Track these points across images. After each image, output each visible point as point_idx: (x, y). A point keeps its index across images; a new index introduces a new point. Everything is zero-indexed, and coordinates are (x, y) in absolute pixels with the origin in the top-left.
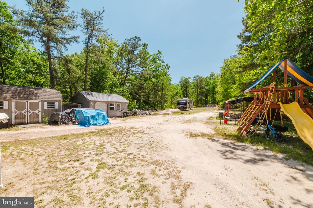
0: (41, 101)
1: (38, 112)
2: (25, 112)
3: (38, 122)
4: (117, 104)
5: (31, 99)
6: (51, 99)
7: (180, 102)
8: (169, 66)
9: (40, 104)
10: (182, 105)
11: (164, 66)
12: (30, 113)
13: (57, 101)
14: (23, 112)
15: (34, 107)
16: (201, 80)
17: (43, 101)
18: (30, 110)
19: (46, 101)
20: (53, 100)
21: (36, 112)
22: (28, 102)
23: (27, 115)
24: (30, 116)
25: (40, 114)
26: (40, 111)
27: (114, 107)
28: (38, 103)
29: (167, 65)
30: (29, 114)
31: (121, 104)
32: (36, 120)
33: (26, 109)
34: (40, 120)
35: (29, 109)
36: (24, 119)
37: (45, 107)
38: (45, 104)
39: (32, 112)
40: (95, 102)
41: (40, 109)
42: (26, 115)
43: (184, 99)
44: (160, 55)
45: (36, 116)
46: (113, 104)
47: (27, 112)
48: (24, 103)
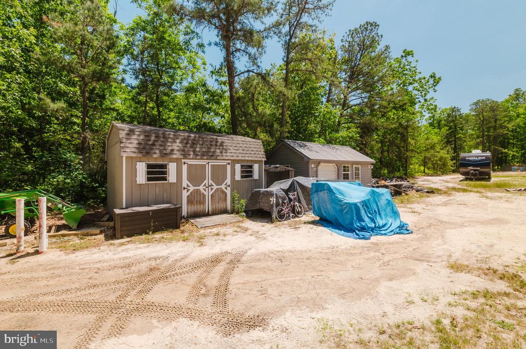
0: (230, 161)
1: (226, 188)
2: (204, 187)
3: (225, 211)
4: (354, 166)
5: (214, 158)
6: (247, 158)
7: (469, 161)
8: (437, 78)
9: (229, 167)
10: (473, 166)
11: (425, 78)
12: (212, 189)
13: (256, 162)
14: (201, 188)
15: (219, 173)
16: (494, 108)
17: (234, 162)
18: (213, 184)
19: (238, 161)
20: (250, 159)
21: (223, 187)
22: (209, 165)
23: (208, 193)
24: (212, 196)
25: (228, 191)
26: (229, 186)
27: (348, 174)
28: (225, 167)
29: (433, 76)
30: (211, 193)
31: (360, 166)
32: (221, 206)
33: (206, 181)
34: (229, 207)
35: (211, 182)
36: (203, 204)
37: (238, 177)
38: (238, 167)
39: (215, 187)
40: (318, 162)
41: (228, 181)
42: (206, 193)
43: (477, 153)
44: (410, 58)
45: (222, 196)
46: (348, 167)
47: (207, 188)
48: (203, 167)
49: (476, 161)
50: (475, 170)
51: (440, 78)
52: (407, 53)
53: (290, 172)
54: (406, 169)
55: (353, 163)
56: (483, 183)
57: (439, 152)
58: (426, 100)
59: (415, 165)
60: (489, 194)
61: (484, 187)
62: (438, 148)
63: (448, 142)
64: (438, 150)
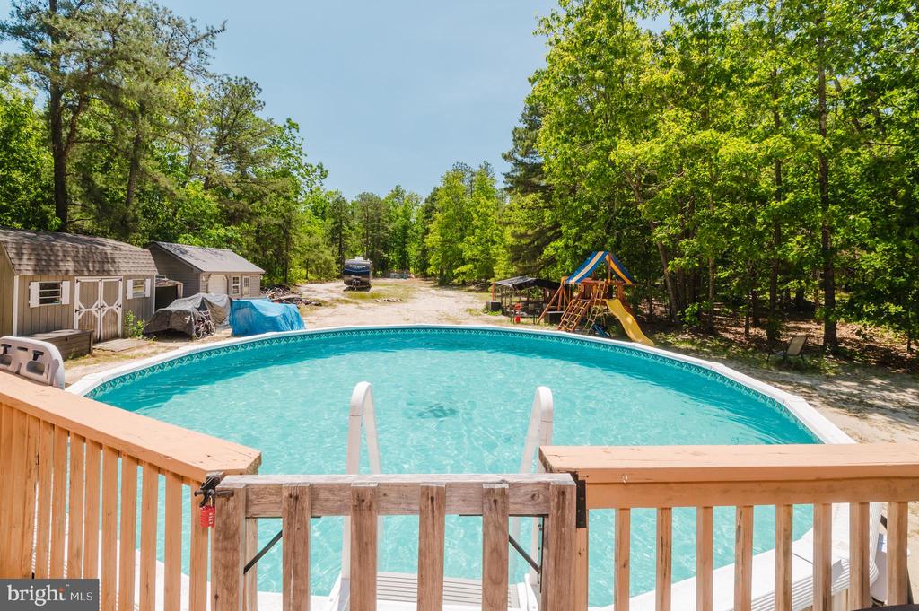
0: (122, 277)
1: (117, 309)
2: (96, 309)
3: (116, 337)
4: (244, 277)
5: (108, 273)
6: (140, 273)
7: (352, 268)
8: (325, 170)
9: (121, 284)
10: (356, 274)
11: (311, 166)
12: (104, 311)
13: (147, 276)
14: (93, 309)
15: (110, 296)
16: (377, 205)
17: (127, 277)
18: (105, 304)
19: (130, 277)
20: (144, 273)
21: (114, 307)
22: (101, 282)
23: (100, 315)
24: (104, 318)
25: (119, 313)
26: (120, 306)
27: (237, 287)
28: (117, 283)
29: (320, 167)
30: (103, 315)
31: (249, 277)
32: (112, 330)
33: (98, 302)
34: (120, 332)
35: (103, 302)
36: (95, 329)
37: (130, 295)
38: (130, 283)
39: (107, 308)
40: (209, 275)
41: (120, 301)
42: (97, 315)
43: (359, 261)
44: (294, 131)
45: (113, 318)
46: (238, 278)
47: (99, 312)
48: (95, 284)
49: (358, 270)
50: (357, 279)
51: (327, 171)
52: (293, 126)
53: (179, 287)
54: (285, 273)
55: (243, 274)
56: (362, 293)
57: (323, 252)
58: (312, 192)
59: (296, 270)
60: (364, 305)
61: (362, 297)
62: (322, 248)
63: (333, 240)
64: (322, 250)
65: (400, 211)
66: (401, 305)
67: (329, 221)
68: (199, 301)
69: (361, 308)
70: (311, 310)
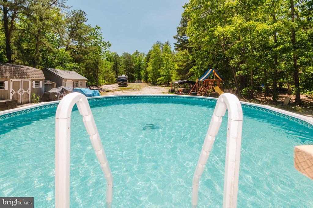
0: (30, 80)
1: (29, 92)
2: (20, 92)
3: (28, 102)
4: (80, 81)
5: (24, 78)
6: (38, 78)
7: (120, 79)
8: (110, 43)
9: (30, 82)
10: (122, 81)
11: (105, 42)
12: (23, 92)
13: (41, 80)
14: (18, 92)
15: (26, 87)
16: (129, 57)
17: (32, 80)
18: (23, 90)
19: (34, 80)
21: (27, 91)
22: (22, 82)
23: (21, 94)
24: (23, 95)
25: (30, 93)
26: (30, 91)
27: (77, 85)
28: (28, 82)
29: (108, 42)
30: (22, 94)
31: (82, 81)
32: (26, 100)
33: (20, 89)
34: (30, 101)
35: (23, 89)
36: (19, 99)
37: (34, 87)
38: (34, 82)
39: (24, 91)
40: (66, 80)
41: (30, 89)
42: (20, 94)
43: (123, 76)
44: (99, 30)
45: (27, 95)
46: (77, 82)
47: (21, 93)
48: (19, 82)
49: (122, 79)
50: (122, 83)
51: (111, 44)
52: (98, 28)
53: (54, 84)
54: (97, 81)
55: (79, 80)
56: (124, 87)
57: (110, 74)
58: (105, 52)
59: (101, 80)
60: (125, 91)
61: (124, 89)
62: (110, 72)
63: (114, 69)
64: (110, 73)
65: (138, 59)
66: (138, 91)
67: (113, 63)
68: (61, 89)
69: (123, 92)
70: (105, 93)
